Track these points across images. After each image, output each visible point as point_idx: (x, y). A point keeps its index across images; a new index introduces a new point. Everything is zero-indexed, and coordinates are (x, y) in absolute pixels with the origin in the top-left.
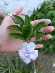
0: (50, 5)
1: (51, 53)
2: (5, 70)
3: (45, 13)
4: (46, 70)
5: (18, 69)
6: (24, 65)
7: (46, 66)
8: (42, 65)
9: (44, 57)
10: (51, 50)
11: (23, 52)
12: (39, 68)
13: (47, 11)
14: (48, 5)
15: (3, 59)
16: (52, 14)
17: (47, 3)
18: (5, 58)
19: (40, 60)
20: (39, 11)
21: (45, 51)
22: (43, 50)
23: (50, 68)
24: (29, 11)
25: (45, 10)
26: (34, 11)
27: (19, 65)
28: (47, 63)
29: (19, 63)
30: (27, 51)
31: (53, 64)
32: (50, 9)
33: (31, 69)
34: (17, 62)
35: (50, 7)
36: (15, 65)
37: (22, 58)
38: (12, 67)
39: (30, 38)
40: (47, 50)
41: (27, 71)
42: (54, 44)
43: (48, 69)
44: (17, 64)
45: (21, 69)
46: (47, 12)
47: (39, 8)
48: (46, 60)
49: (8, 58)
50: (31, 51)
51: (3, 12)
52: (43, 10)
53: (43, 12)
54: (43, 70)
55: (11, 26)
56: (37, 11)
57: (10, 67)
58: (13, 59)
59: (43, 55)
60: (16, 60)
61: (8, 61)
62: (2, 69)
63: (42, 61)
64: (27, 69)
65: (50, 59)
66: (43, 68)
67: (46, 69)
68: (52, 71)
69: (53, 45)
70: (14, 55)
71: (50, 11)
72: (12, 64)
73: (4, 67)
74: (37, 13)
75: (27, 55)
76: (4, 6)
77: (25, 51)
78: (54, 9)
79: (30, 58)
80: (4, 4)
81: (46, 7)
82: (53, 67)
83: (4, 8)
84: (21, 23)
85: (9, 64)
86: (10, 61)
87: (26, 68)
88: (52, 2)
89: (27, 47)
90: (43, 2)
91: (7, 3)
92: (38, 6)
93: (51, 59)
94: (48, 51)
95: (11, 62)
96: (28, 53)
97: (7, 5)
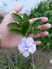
0: (46, 5)
1: (48, 50)
2: (5, 67)
3: (42, 12)
4: (44, 67)
5: (17, 66)
6: (23, 62)
7: (43, 63)
8: (40, 61)
9: (42, 54)
10: (49, 48)
11: (22, 46)
12: (37, 65)
13: (43, 10)
14: (45, 6)
15: (3, 57)
16: (48, 13)
17: (43, 3)
18: (5, 56)
19: (38, 57)
20: (36, 10)
21: (43, 49)
22: (41, 48)
23: (48, 64)
24: (27, 11)
25: (42, 10)
26: (32, 11)
27: (18, 63)
28: (45, 60)
29: (18, 60)
30: (26, 45)
31: (50, 61)
32: (47, 8)
33: (29, 65)
34: (16, 59)
35: (46, 7)
36: (14, 63)
37: (21, 52)
38: (12, 64)
39: (29, 34)
40: (44, 47)
41: (26, 67)
42: (51, 41)
43: (45, 65)
44: (16, 62)
45: (20, 66)
46: (44, 12)
47: (37, 8)
48: (44, 57)
49: (8, 56)
50: (30, 45)
51: (2, 12)
52: (40, 10)
53: (40, 12)
54: (41, 67)
55: (11, 24)
56: (35, 11)
57: (10, 64)
58: (13, 57)
59: (41, 52)
60: (15, 58)
61: (8, 58)
62: (2, 67)
63: (40, 58)
64: (26, 66)
65: (47, 56)
66: (41, 65)
67: (44, 65)
68: (50, 67)
69: (50, 43)
70: (13, 53)
71: (47, 11)
72: (12, 61)
73: (4, 64)
74: (35, 13)
75: (26, 49)
76: (3, 6)
77: (24, 46)
78: (50, 9)
79: (29, 51)
80: (3, 5)
81: (43, 7)
82: (50, 64)
83: (3, 9)
84: (20, 20)
85: (9, 61)
86: (9, 58)
87: (25, 64)
88: (48, 2)
89: (25, 42)
90: (40, 2)
91: (6, 4)
92: (36, 6)
93: (49, 56)
94: (46, 48)
95: (11, 59)
96: (26, 47)
97: (6, 5)
